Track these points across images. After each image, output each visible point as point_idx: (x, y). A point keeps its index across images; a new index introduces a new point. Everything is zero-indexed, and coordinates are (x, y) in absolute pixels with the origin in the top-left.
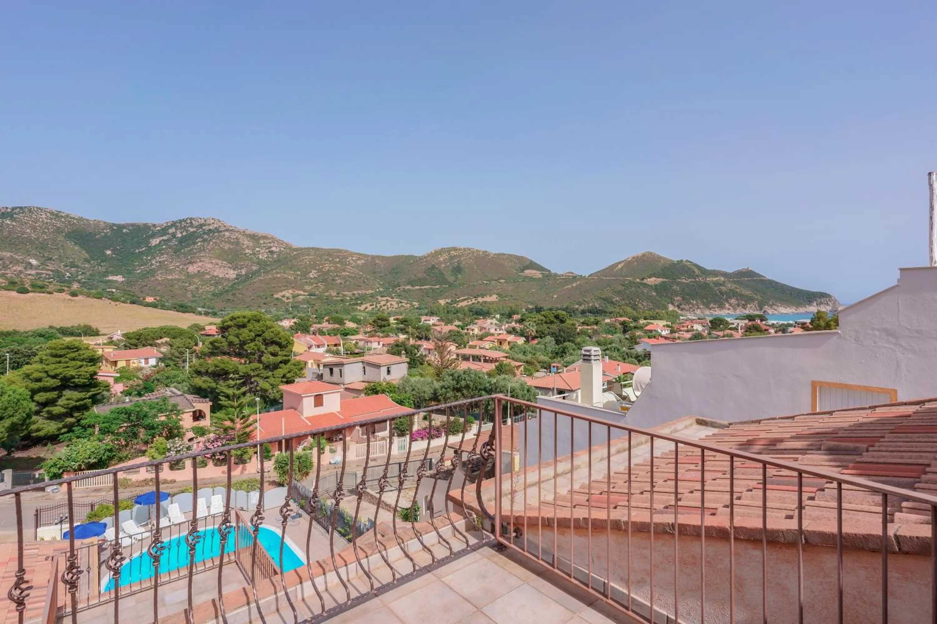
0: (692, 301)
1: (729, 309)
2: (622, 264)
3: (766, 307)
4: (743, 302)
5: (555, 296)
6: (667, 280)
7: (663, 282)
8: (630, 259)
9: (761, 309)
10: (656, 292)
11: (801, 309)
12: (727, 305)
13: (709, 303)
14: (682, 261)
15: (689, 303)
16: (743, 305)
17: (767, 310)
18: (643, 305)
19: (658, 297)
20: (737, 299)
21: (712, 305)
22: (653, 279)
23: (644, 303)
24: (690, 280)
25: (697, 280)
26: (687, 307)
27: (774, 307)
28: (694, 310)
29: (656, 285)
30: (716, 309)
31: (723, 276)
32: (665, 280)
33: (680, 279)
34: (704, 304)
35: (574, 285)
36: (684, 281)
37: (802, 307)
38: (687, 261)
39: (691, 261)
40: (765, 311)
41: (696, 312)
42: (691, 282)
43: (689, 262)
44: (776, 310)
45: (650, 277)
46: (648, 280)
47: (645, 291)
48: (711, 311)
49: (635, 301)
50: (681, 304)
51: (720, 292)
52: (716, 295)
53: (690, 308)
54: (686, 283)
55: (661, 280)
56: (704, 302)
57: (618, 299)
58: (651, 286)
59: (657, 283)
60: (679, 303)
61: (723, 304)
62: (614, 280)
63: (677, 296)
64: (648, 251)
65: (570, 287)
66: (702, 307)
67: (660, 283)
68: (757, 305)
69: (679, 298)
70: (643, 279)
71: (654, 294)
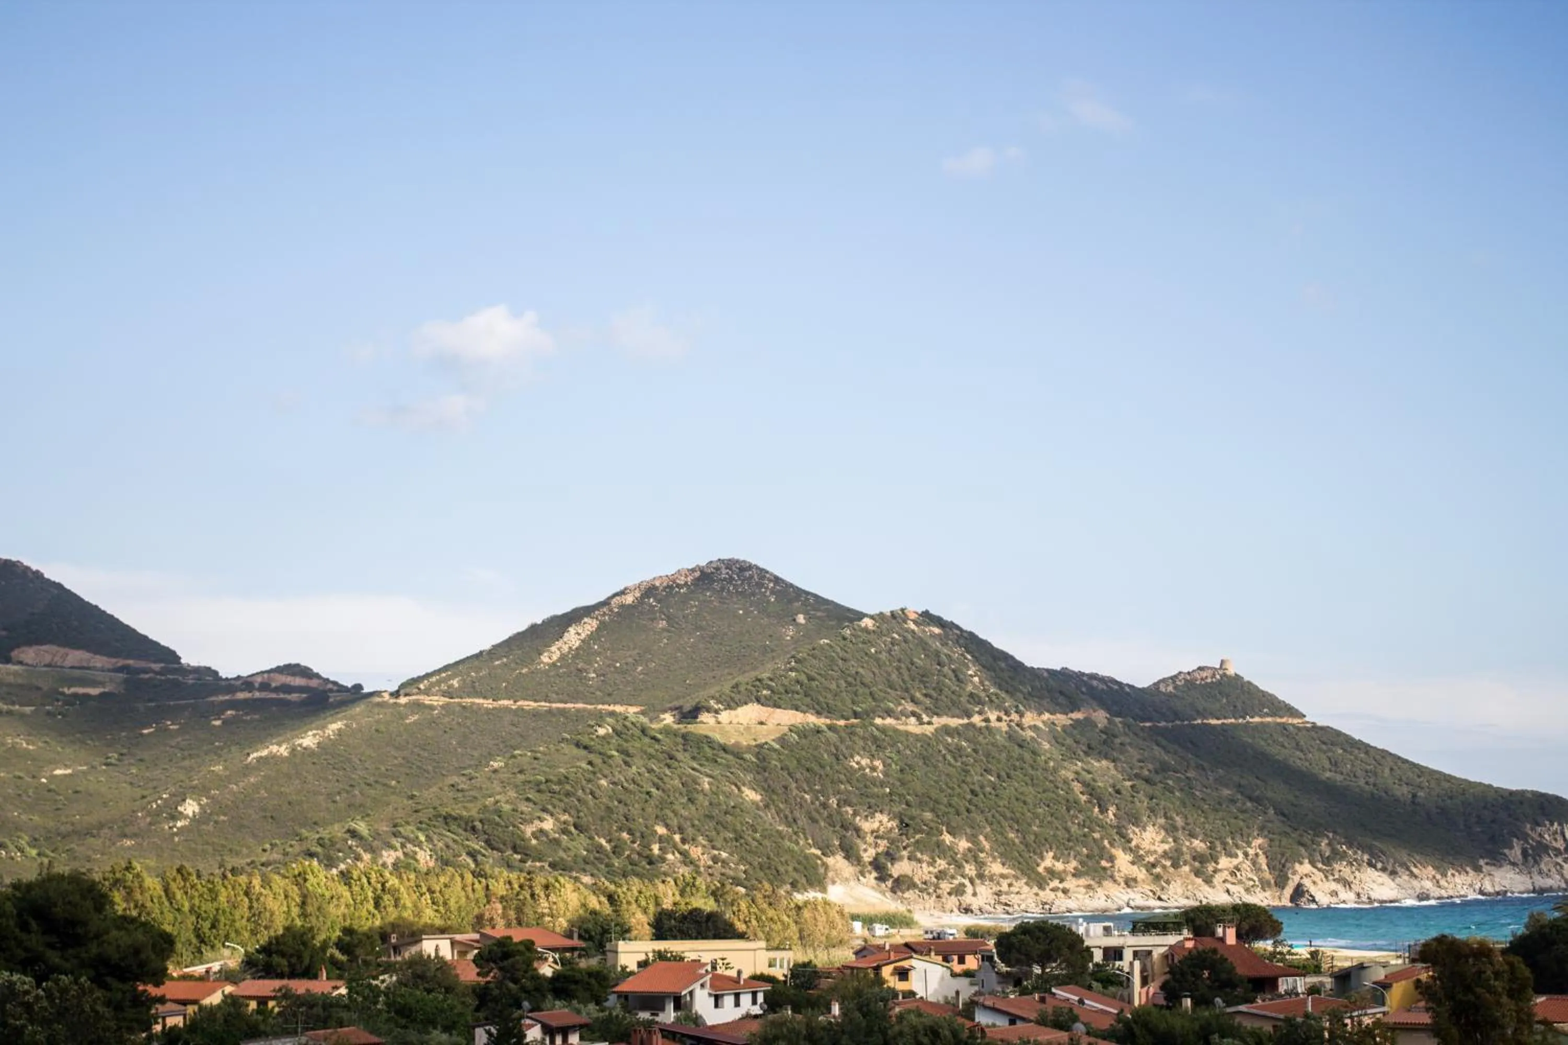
0: (947, 838)
1: (1130, 882)
2: (589, 625)
3: (1306, 868)
4: (1199, 844)
5: (190, 808)
6: (821, 722)
7: (803, 732)
8: (629, 599)
9: (1281, 883)
10: (768, 790)
11: (1459, 879)
12: (1123, 860)
13: (1036, 847)
14: (898, 617)
15: (940, 850)
16: (1199, 858)
17: (1307, 882)
18: (686, 859)
19: (769, 816)
20: (1171, 829)
21: (1048, 861)
22: (749, 713)
23: (695, 852)
24: (938, 721)
25: (977, 719)
26: (922, 872)
27: (1342, 869)
28: (959, 891)
29: (761, 750)
30: (1070, 883)
31: (1103, 705)
32: (812, 719)
33: (889, 713)
34: (1006, 854)
35: (309, 740)
36: (912, 726)
37: (1461, 870)
38: (927, 617)
39: (947, 617)
40: (1299, 892)
41: (968, 899)
42: (946, 730)
43: (938, 621)
44: (1347, 884)
45: (732, 704)
46: (725, 716)
47: (706, 783)
48: (1047, 895)
49: (646, 837)
50: (891, 856)
51: (1090, 789)
52: (1071, 804)
53: (941, 875)
54: (918, 738)
55: (787, 718)
56: (1009, 844)
57: (548, 824)
58: (736, 752)
59: (768, 735)
60: (883, 844)
61: (1103, 853)
62: (535, 714)
63: (872, 810)
64: (726, 556)
65: (283, 750)
66: (996, 868)
67: (782, 740)
68: (1262, 860)
69: (882, 821)
70: (692, 714)
71: (751, 795)
